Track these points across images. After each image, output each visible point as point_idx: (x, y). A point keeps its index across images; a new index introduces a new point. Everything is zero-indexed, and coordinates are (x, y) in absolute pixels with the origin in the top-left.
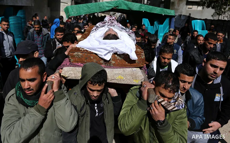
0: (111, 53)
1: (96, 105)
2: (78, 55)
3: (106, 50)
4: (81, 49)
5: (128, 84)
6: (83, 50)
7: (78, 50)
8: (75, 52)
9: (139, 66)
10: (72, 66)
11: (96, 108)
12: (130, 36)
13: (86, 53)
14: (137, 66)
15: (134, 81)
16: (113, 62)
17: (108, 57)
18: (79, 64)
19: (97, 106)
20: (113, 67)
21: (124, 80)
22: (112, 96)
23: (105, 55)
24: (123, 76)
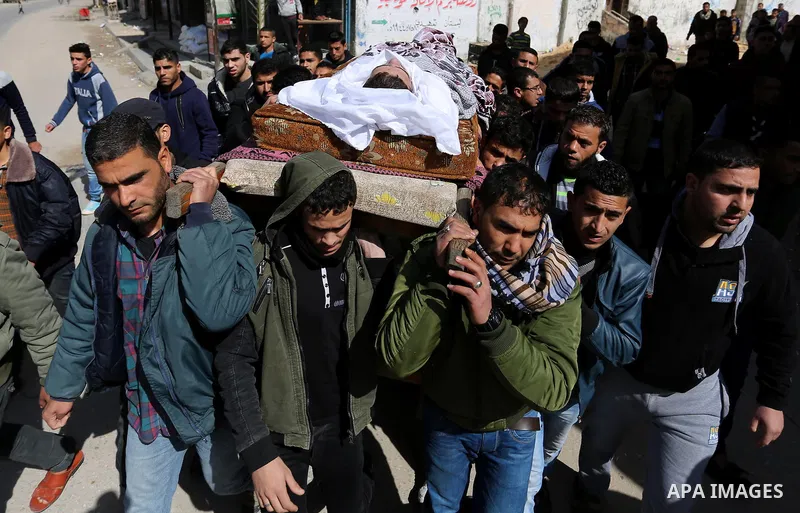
0: (372, 132)
1: (324, 271)
2: (276, 126)
3: (356, 120)
4: (288, 110)
5: (408, 220)
6: (292, 113)
7: (281, 109)
8: (269, 117)
9: (454, 177)
10: (254, 159)
11: (325, 281)
12: (454, 89)
13: (300, 122)
14: (448, 177)
15: (427, 215)
16: (377, 157)
17: (360, 142)
18: (278, 153)
20: (373, 170)
21: (397, 208)
22: (367, 256)
23: (353, 134)
24: (396, 195)
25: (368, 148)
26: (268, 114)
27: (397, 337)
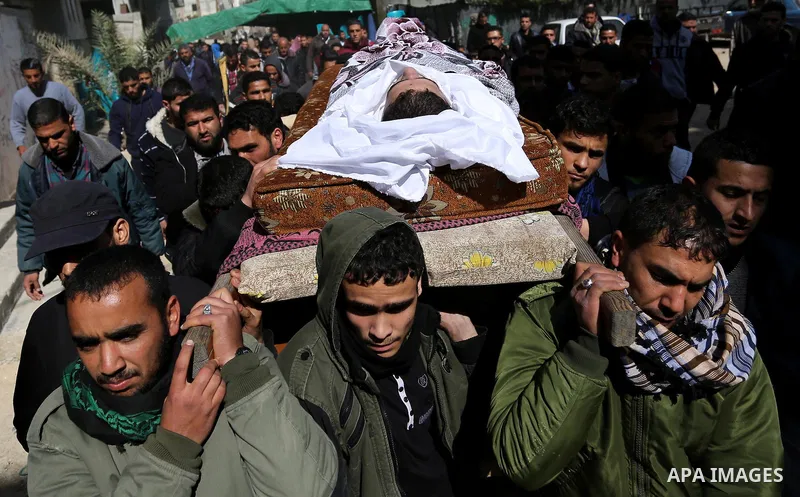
0: (426, 172)
2: (291, 200)
3: (402, 162)
4: (300, 174)
5: (512, 281)
6: (308, 176)
7: (288, 178)
8: (277, 191)
9: (546, 204)
10: (277, 250)
11: (403, 395)
12: (489, 86)
13: (323, 186)
14: (539, 205)
15: (538, 267)
16: (440, 205)
17: (414, 190)
18: (304, 234)
19: (407, 388)
20: (442, 225)
21: (494, 270)
22: (456, 340)
23: (401, 182)
24: (489, 253)
25: (425, 196)
26: (275, 187)
27: (533, 434)
